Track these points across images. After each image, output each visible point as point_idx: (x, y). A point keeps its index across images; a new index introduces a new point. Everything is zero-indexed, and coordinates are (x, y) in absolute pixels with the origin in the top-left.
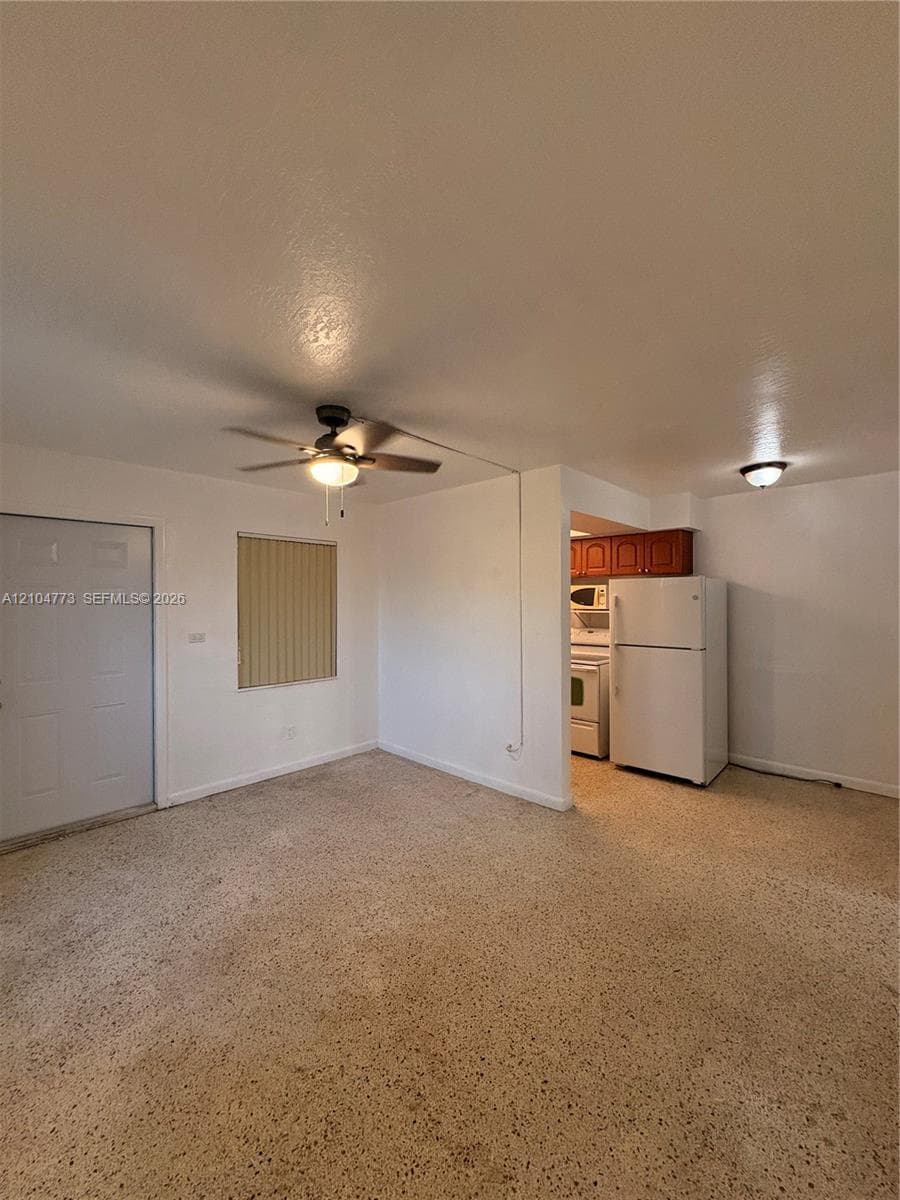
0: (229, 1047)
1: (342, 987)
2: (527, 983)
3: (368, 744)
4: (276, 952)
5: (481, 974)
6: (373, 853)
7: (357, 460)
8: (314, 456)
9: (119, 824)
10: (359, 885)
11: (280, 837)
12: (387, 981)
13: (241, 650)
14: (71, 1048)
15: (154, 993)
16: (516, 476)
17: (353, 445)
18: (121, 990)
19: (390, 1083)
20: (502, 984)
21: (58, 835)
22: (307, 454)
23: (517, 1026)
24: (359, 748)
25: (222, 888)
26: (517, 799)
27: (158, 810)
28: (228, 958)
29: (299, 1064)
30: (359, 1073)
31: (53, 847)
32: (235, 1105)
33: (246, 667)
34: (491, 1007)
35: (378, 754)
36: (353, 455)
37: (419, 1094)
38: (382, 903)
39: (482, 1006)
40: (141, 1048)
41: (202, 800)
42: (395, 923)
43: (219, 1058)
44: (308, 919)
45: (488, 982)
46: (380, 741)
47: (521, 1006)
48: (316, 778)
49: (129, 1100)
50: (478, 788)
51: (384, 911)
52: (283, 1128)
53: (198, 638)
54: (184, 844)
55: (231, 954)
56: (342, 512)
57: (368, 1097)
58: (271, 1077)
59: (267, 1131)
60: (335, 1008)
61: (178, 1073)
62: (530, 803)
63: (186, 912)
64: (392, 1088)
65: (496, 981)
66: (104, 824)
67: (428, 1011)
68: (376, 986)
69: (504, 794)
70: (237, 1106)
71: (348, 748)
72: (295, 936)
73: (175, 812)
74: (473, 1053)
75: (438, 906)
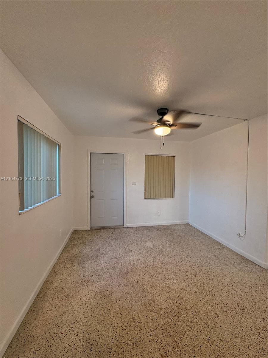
0: (118, 300)
1: (153, 298)
2: (224, 337)
3: (185, 222)
4: (138, 278)
5: (204, 321)
6: (176, 258)
7: (170, 126)
8: (156, 126)
9: (115, 229)
10: (168, 267)
11: (150, 244)
12: (167, 304)
13: (145, 188)
14: (89, 280)
15: (108, 276)
16: (247, 122)
17: (169, 120)
18: (102, 271)
19: (158, 341)
20: (212, 330)
21: (103, 228)
22: (154, 125)
23: (214, 352)
24: (182, 222)
25: (131, 253)
26: (241, 256)
27: (124, 228)
28: (126, 274)
29: (134, 316)
30: (149, 331)
31: (102, 231)
32: (115, 318)
33: (147, 192)
34: (204, 337)
35: (188, 225)
36: (169, 124)
37: (166, 353)
38: (174, 276)
39: (201, 334)
40: (101, 288)
41: (134, 228)
42: (176, 285)
43: (115, 301)
44: (150, 272)
45: (206, 326)
46: (189, 221)
47: (218, 345)
48: (165, 229)
49: (95, 301)
50: (224, 247)
51: (174, 279)
52: (123, 333)
53: (134, 184)
54: (127, 238)
55: (128, 273)
56: (164, 144)
57: (149, 341)
58: (125, 315)
59: (119, 331)
60: (149, 305)
61: (106, 300)
62: (248, 260)
63: (121, 257)
64: (158, 344)
65: (210, 328)
66: (112, 228)
67: (179, 323)
68: (163, 304)
69: (235, 252)
70: (115, 319)
71: (178, 222)
72: (145, 275)
73: (127, 229)
74: (191, 351)
75: (194, 286)
